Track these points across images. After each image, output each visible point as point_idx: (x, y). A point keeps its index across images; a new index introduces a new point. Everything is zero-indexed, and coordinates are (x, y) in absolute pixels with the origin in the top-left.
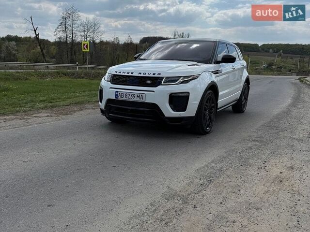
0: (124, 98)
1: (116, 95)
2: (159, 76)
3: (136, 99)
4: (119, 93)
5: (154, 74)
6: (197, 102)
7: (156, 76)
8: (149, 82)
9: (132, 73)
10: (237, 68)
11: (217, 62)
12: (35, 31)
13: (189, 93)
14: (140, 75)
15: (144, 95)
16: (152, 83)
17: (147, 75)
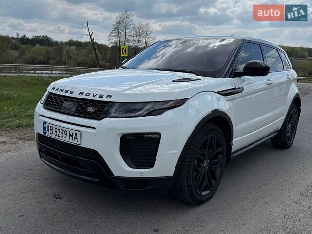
0: (53, 136)
1: (45, 128)
2: (108, 100)
3: (68, 140)
4: (47, 124)
5: (101, 96)
6: (177, 152)
7: (104, 99)
8: (90, 109)
9: (71, 92)
10: (276, 82)
11: (236, 74)
12: (91, 36)
13: (160, 134)
14: (81, 96)
15: (79, 134)
16: (95, 112)
17: (91, 97)
